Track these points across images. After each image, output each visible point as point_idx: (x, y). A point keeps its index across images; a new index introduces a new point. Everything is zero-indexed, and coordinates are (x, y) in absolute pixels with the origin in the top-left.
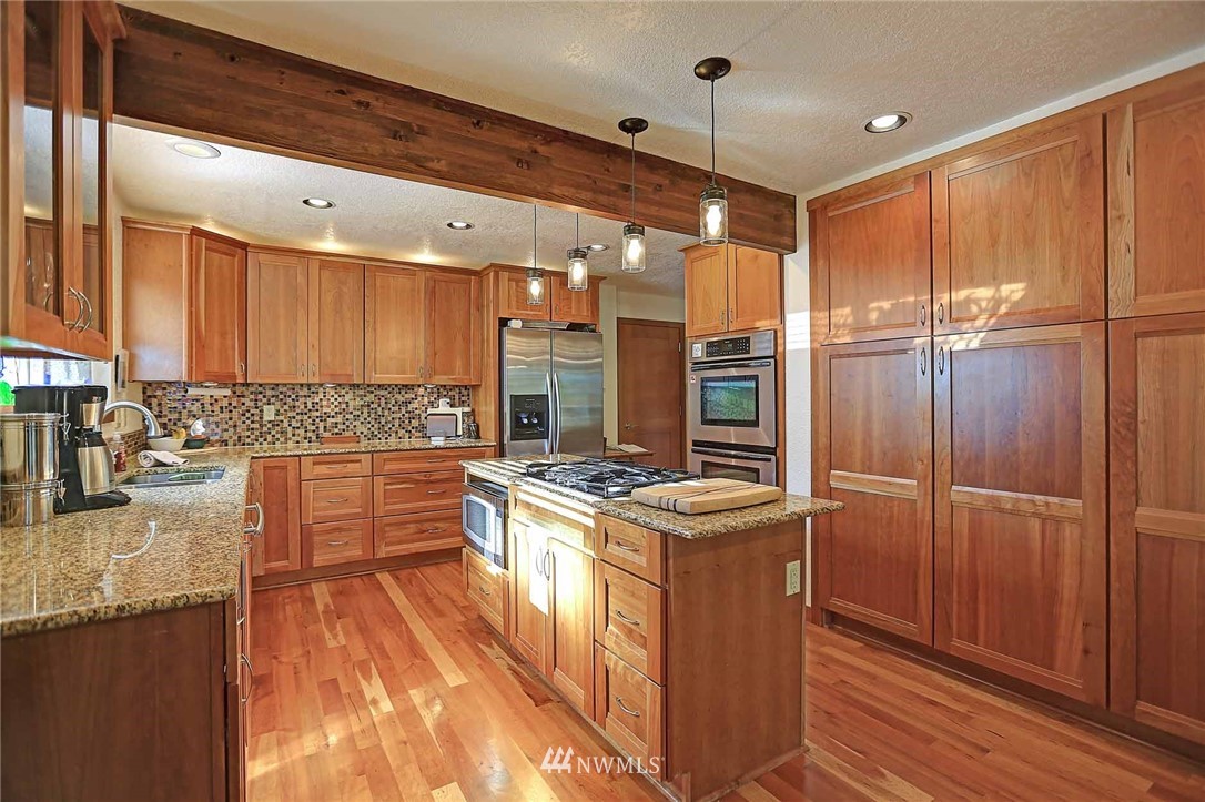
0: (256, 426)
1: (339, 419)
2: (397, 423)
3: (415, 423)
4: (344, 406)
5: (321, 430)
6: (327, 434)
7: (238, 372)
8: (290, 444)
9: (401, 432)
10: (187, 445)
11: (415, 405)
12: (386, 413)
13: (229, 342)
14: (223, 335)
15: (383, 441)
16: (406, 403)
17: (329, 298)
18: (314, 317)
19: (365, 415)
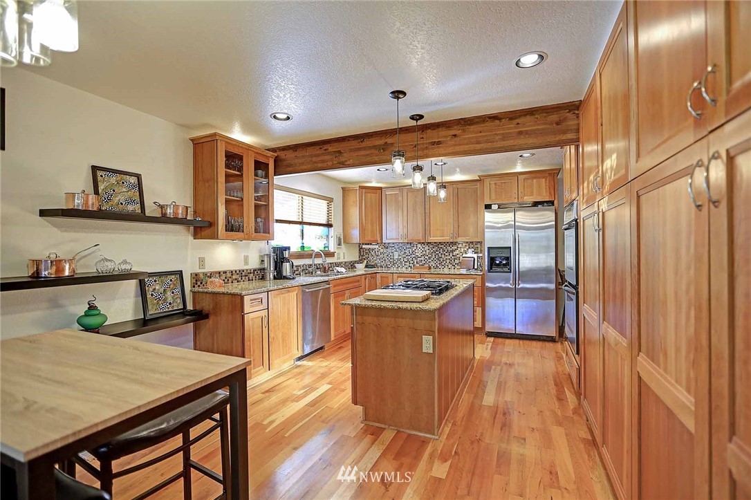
0: (392, 260)
1: (422, 258)
2: (448, 261)
3: (457, 261)
4: (424, 252)
5: (415, 263)
6: (418, 265)
7: (379, 239)
8: (404, 269)
9: (450, 266)
10: (366, 267)
11: (457, 252)
12: (443, 256)
13: (375, 228)
14: (372, 224)
15: (442, 269)
16: (452, 251)
17: (410, 205)
18: (405, 213)
19: (434, 257)
